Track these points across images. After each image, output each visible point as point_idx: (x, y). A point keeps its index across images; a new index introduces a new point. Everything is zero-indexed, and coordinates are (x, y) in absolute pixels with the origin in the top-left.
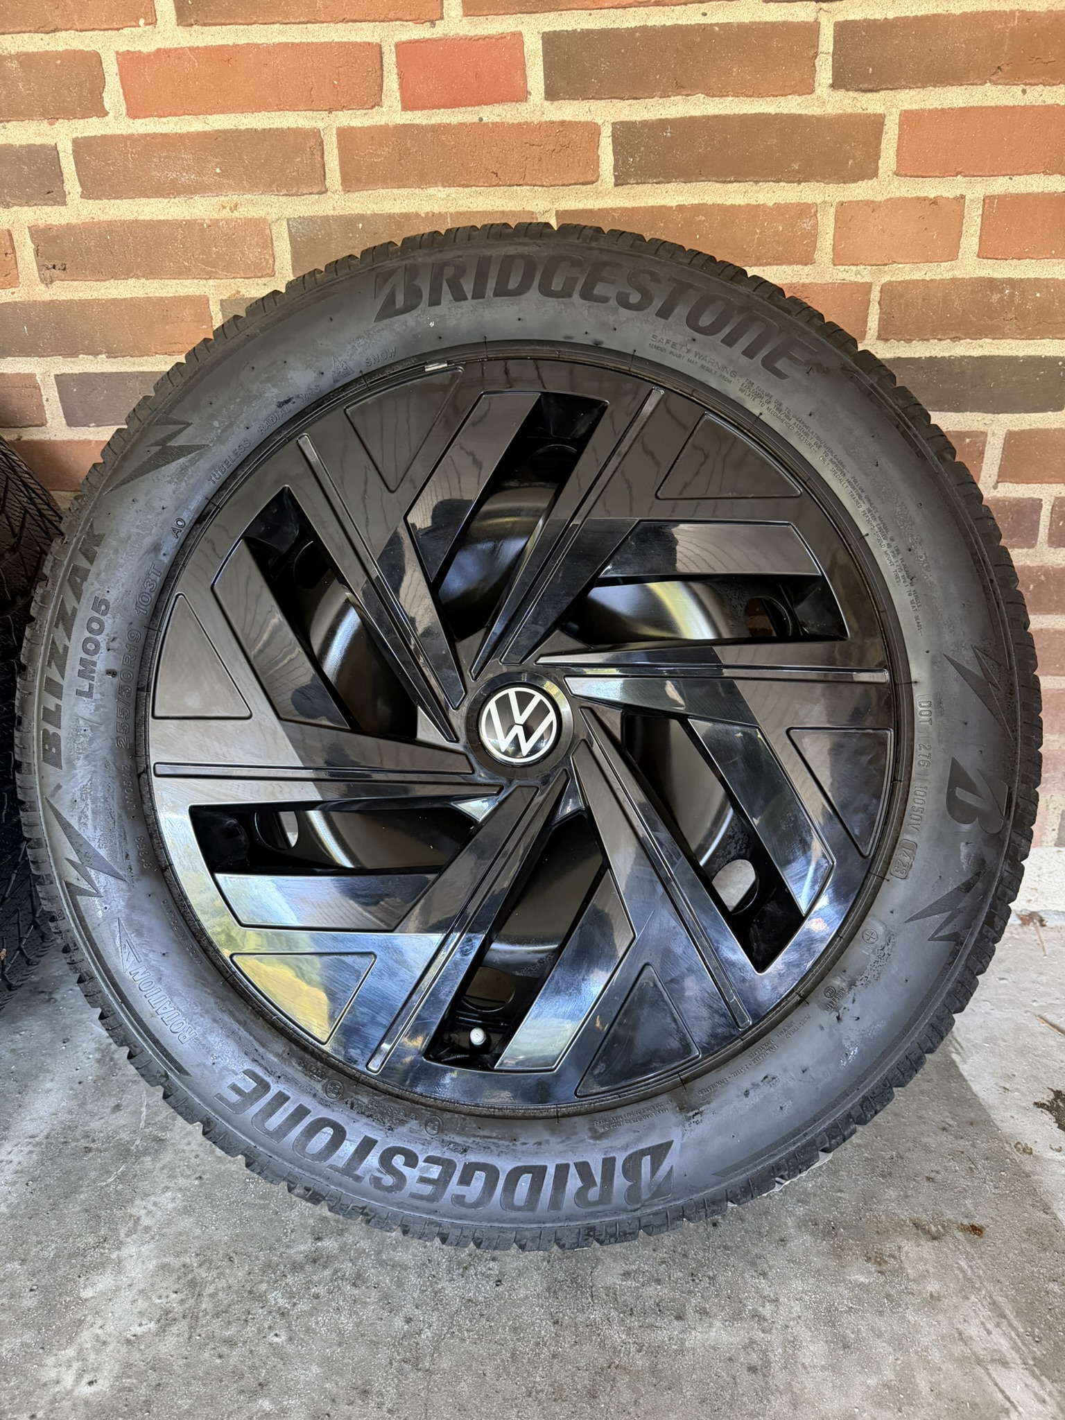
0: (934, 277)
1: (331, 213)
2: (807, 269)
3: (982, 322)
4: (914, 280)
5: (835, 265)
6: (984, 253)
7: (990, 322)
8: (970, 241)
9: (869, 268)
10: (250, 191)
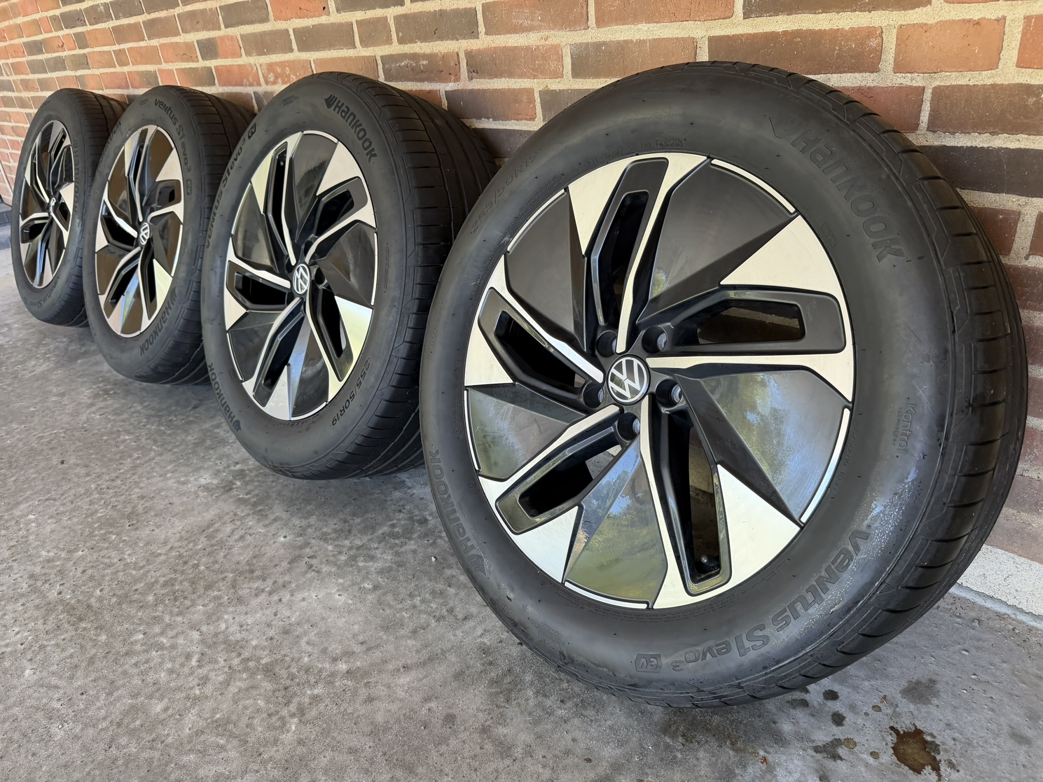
0: (977, 83)
1: (590, 41)
2: (873, 75)
3: (1019, 121)
4: (959, 85)
5: (895, 73)
6: (1022, 63)
7: (1026, 121)
8: (1010, 52)
9: (922, 75)
10: (553, 29)
